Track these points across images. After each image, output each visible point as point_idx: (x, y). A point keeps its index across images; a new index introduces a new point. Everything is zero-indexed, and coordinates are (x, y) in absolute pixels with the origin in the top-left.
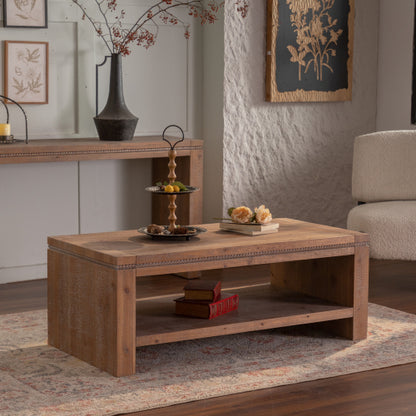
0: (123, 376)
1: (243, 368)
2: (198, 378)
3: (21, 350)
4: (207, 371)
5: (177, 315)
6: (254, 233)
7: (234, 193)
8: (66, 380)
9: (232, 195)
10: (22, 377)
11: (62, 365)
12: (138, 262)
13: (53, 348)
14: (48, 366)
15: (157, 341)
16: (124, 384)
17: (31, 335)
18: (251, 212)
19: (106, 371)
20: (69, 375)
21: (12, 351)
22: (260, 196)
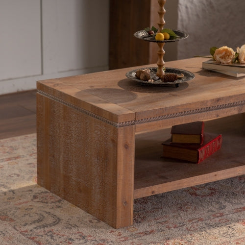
0: (122, 227)
1: (235, 216)
2: (196, 230)
3: (13, 191)
4: (201, 220)
5: (165, 158)
6: (239, 75)
7: (189, 5)
8: (67, 233)
9: (187, 7)
10: (23, 229)
11: (58, 213)
12: (136, 119)
13: (43, 189)
14: (45, 215)
15: (153, 192)
16: (126, 239)
17: (17, 172)
18: (234, 53)
19: (104, 221)
20: (69, 226)
21: (5, 193)
22: (212, 7)
